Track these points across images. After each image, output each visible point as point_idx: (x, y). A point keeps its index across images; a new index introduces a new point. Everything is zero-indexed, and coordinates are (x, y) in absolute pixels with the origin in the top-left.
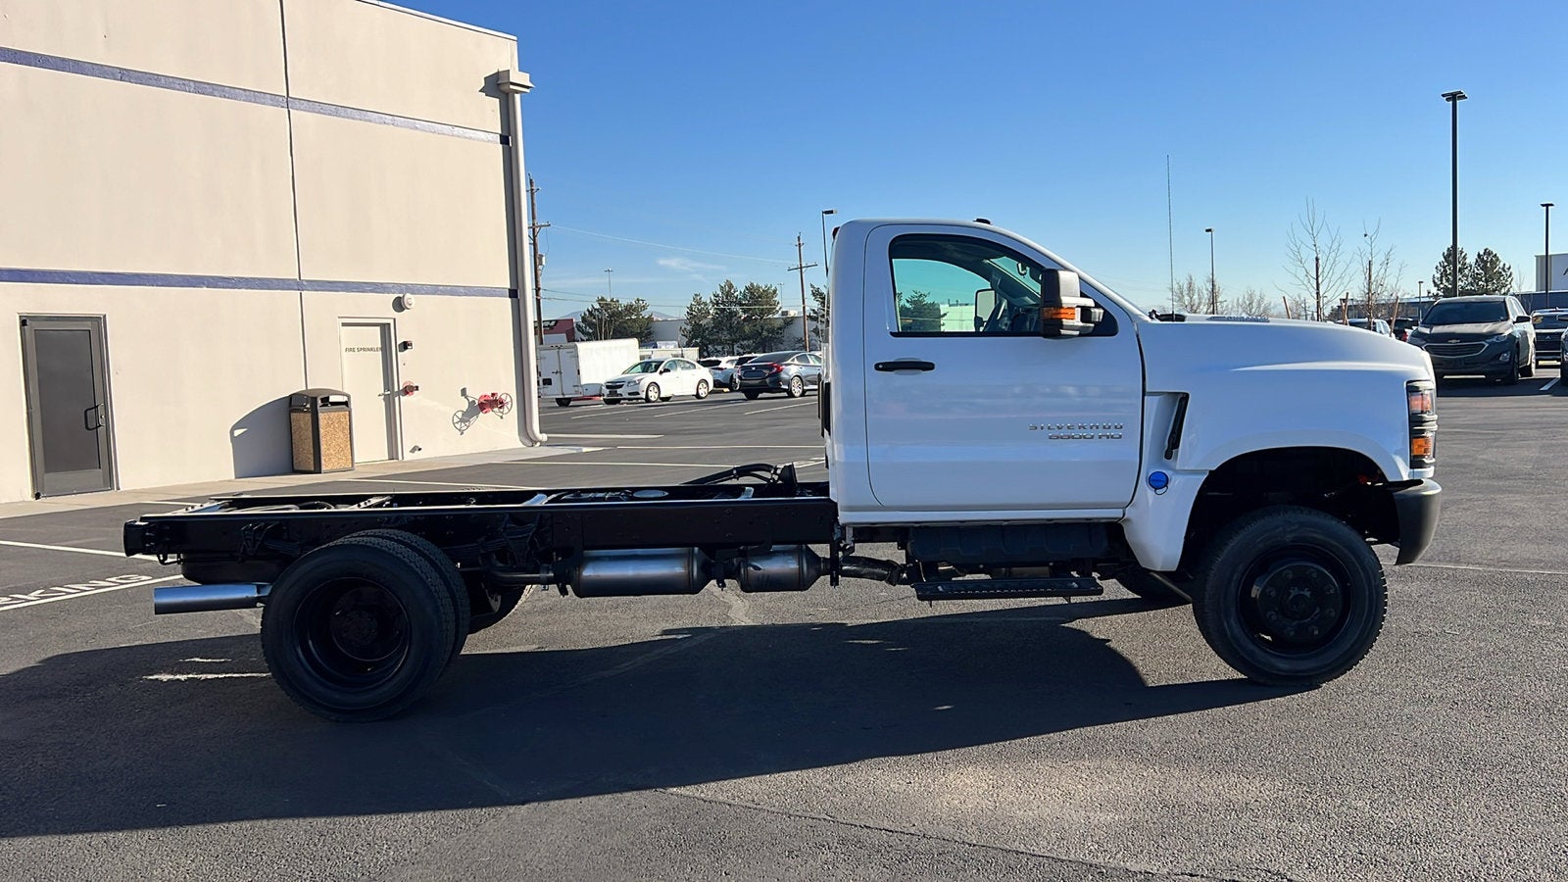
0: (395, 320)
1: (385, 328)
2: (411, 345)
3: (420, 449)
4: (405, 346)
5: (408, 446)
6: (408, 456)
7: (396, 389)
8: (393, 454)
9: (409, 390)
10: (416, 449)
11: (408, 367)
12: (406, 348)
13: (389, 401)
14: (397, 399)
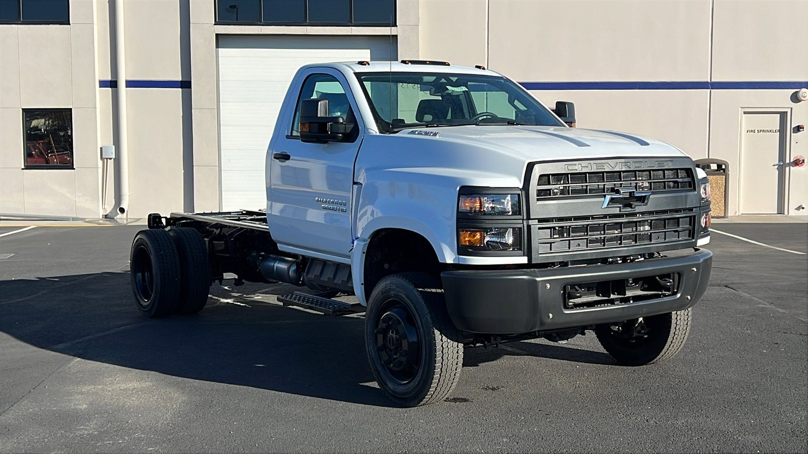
0: (792, 109)
1: (783, 115)
2: (803, 128)
3: (803, 208)
4: (798, 129)
5: (793, 205)
6: (793, 213)
7: (788, 161)
8: (781, 211)
9: (797, 163)
10: (800, 208)
11: (799, 146)
12: (799, 131)
13: (781, 169)
14: (787, 169)
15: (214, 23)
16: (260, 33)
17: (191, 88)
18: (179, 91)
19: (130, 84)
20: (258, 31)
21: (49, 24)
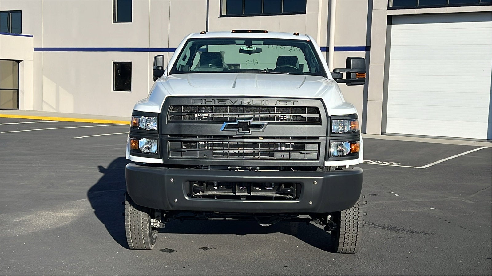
15: (387, 8)
16: (415, 13)
17: (370, 51)
18: (364, 52)
19: (337, 49)
20: (414, 12)
21: (295, 14)
